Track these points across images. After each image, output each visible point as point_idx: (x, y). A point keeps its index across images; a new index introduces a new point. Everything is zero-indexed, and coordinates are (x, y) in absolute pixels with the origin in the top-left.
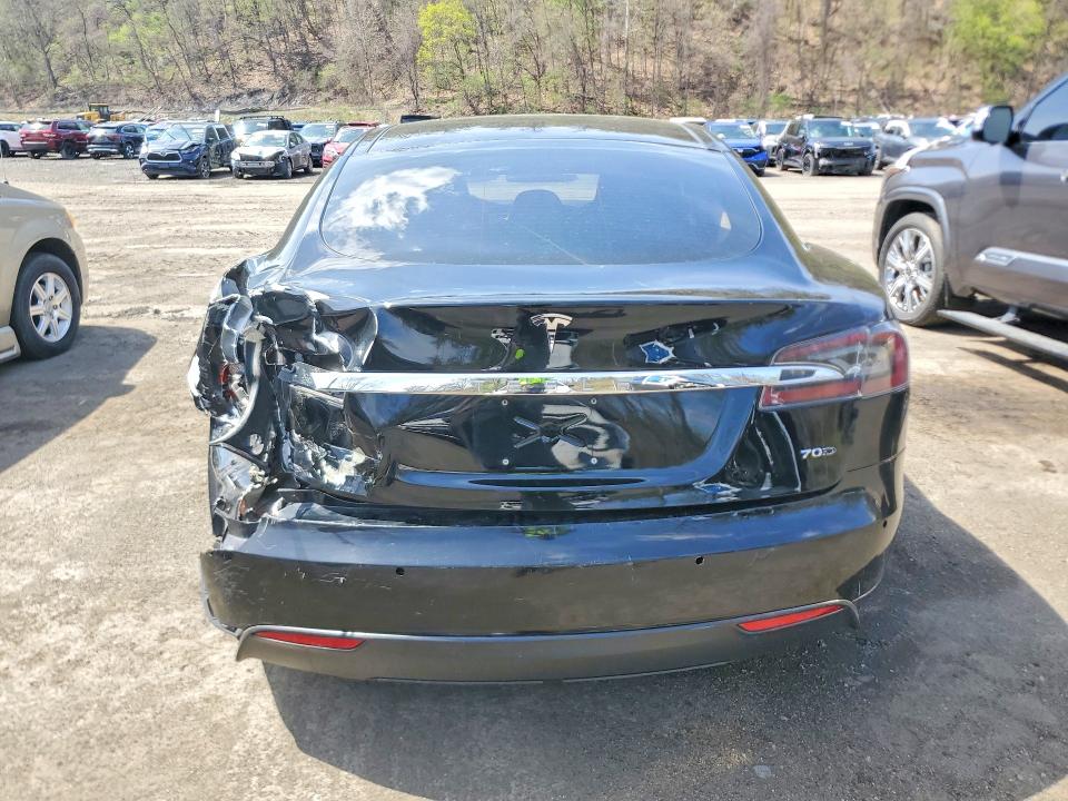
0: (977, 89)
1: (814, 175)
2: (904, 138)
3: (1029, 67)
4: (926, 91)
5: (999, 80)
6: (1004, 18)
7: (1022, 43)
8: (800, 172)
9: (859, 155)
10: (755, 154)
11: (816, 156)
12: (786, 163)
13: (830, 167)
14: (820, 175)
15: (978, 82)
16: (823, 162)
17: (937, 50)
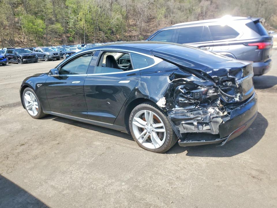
0: (34, 41)
1: (22, 64)
2: (42, 52)
3: (45, 36)
4: (21, 41)
5: (39, 39)
6: (36, 24)
7: (42, 30)
8: (17, 63)
9: (34, 57)
10: (2, 59)
11: (22, 59)
12: (10, 61)
13: (27, 61)
14: (24, 63)
15: (34, 39)
16: (24, 60)
17: (20, 31)
